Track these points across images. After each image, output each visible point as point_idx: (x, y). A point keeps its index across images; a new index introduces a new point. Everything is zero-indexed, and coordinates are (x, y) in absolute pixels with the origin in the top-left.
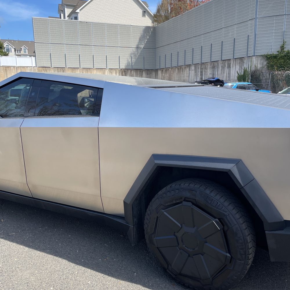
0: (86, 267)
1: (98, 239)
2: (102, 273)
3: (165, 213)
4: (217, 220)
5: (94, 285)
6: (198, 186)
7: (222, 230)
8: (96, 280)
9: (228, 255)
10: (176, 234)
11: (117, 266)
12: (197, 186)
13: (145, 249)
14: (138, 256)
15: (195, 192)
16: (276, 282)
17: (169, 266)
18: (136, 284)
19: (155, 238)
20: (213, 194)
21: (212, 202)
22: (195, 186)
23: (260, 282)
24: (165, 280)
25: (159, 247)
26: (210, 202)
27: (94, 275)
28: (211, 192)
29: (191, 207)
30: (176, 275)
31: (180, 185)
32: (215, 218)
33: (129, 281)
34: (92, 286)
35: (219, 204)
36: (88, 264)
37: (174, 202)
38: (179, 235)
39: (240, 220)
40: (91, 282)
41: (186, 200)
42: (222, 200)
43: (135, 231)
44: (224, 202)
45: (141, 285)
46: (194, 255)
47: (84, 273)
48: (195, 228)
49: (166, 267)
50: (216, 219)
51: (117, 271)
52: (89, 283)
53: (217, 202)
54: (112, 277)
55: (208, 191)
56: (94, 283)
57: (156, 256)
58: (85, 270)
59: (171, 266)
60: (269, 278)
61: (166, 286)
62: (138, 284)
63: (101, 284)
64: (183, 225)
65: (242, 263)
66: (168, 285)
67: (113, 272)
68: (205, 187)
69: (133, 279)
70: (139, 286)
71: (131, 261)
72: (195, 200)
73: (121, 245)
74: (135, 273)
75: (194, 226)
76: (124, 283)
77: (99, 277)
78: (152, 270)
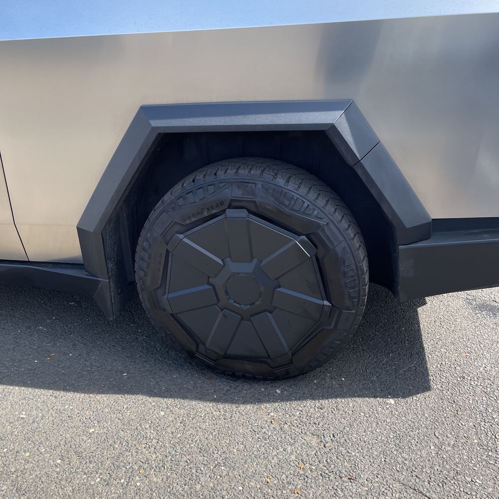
0: (5, 384)
1: (19, 319)
2: (49, 388)
3: (185, 240)
4: (304, 237)
5: (37, 417)
6: (259, 172)
7: (314, 258)
8: (38, 407)
9: (326, 303)
10: (212, 280)
11: (79, 367)
12: (256, 172)
13: (132, 320)
14: (121, 338)
15: (253, 186)
16: (389, 335)
17: (201, 346)
18: (133, 394)
19: (165, 297)
20: (291, 186)
21: (293, 203)
22: (252, 172)
23: (363, 340)
24: (190, 372)
25: (176, 314)
26: (287, 203)
27: (32, 397)
28: (288, 181)
29: (247, 219)
30: (215, 361)
31: (215, 174)
32: (299, 234)
33: (115, 393)
34: (31, 421)
35: (306, 205)
36: (8, 375)
37: (206, 214)
38: (218, 281)
39: (350, 231)
40: (28, 413)
41: (234, 205)
42: (312, 196)
43: (112, 289)
44: (317, 198)
45: (143, 393)
46: (252, 316)
47: (6, 398)
48: (255, 261)
49: (194, 348)
50: (302, 237)
51: (82, 377)
52: (22, 416)
53: (303, 201)
54: (74, 391)
55: (281, 181)
56: (34, 413)
57: (168, 333)
58: (7, 390)
59: (204, 344)
60: (375, 330)
61: (196, 384)
62: (137, 394)
63: (54, 413)
64: (228, 260)
65: (353, 313)
66: (200, 382)
67: (73, 382)
68: (273, 172)
69: (123, 386)
70: (140, 397)
71: (108, 350)
72: (255, 202)
73: (77, 322)
74: (124, 373)
75: (252, 258)
76: (105, 399)
77: (43, 398)
78: (159, 359)
